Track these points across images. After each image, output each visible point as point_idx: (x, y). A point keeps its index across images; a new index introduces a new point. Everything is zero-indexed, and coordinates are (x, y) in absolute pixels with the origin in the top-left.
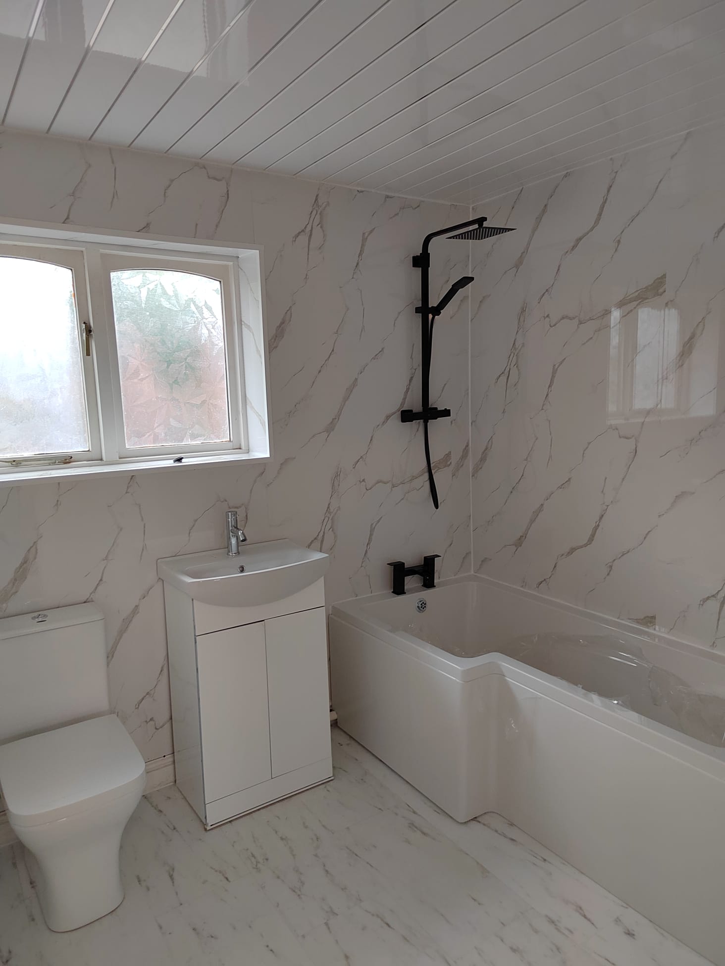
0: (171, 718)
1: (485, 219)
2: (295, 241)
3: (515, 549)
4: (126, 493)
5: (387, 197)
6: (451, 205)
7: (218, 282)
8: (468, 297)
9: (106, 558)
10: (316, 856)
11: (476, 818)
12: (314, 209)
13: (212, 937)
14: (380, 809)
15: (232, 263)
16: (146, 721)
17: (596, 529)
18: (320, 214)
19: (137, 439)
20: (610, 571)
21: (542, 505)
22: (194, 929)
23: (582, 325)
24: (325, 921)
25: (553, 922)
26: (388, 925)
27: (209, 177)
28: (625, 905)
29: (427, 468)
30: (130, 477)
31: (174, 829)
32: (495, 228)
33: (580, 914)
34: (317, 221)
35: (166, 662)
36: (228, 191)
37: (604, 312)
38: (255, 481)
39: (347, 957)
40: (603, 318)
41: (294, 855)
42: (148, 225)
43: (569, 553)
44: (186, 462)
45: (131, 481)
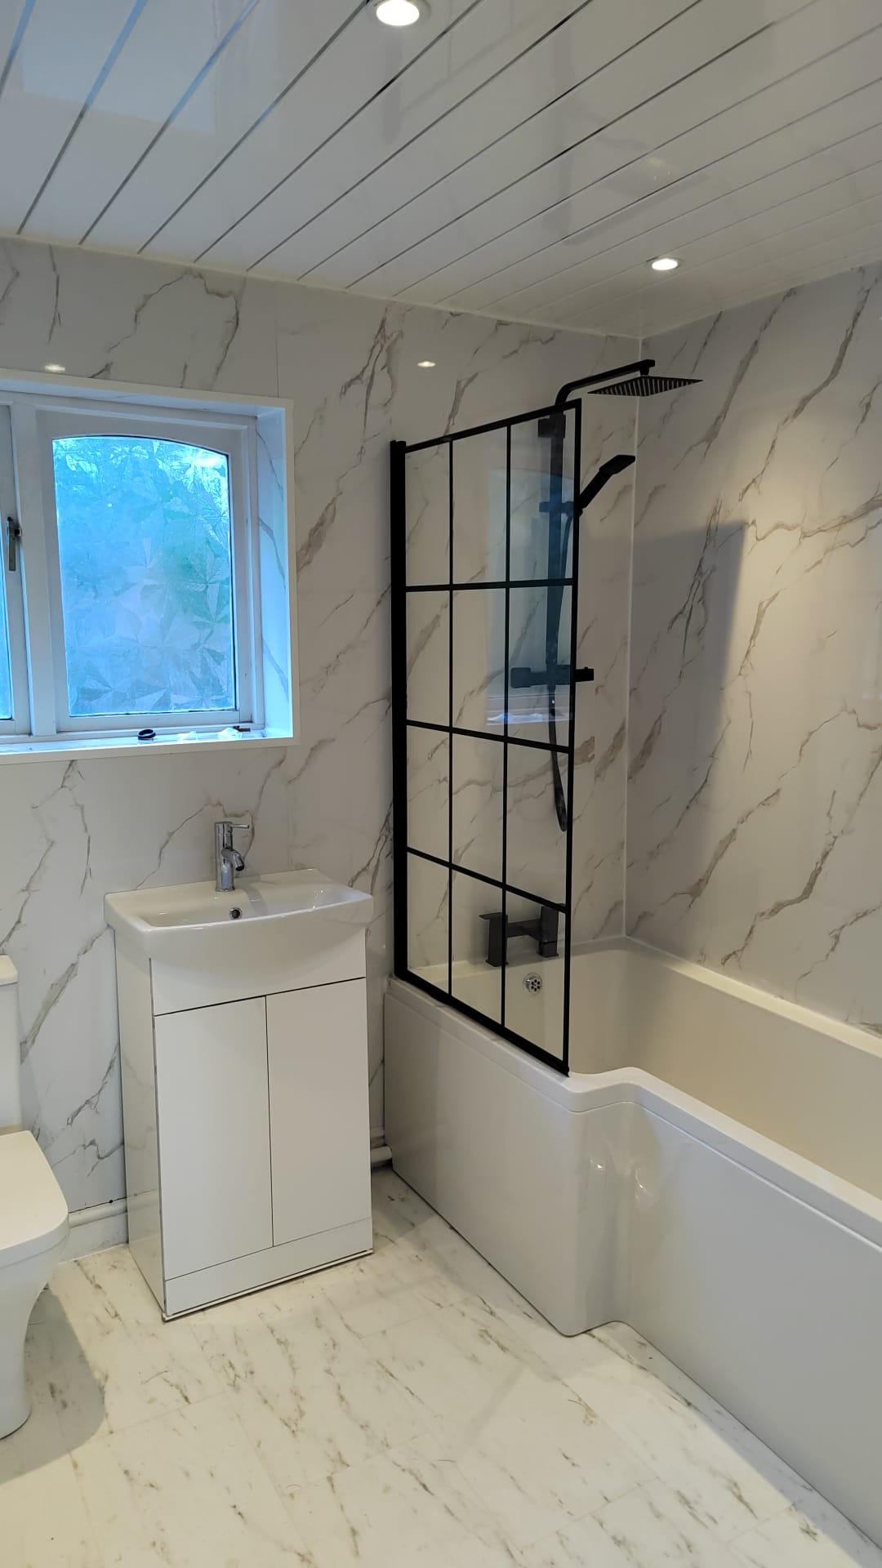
0: (123, 1143)
1: (651, 363)
2: (345, 393)
3: (691, 899)
4: (62, 787)
5: (500, 323)
6: (606, 337)
7: (224, 457)
8: (631, 486)
9: (27, 889)
10: (328, 1372)
11: (589, 1330)
12: (378, 342)
13: (152, 1486)
14: (438, 1304)
15: (245, 427)
16: (84, 1145)
17: (817, 875)
18: (387, 351)
19: (87, 701)
20: (836, 944)
21: (734, 831)
22: (126, 1472)
23: (807, 539)
24: (329, 1475)
25: (687, 1503)
26: (424, 1486)
27: (207, 291)
28: (808, 1486)
29: (551, 763)
30: (69, 763)
31: (116, 1315)
32: (666, 379)
33: (734, 1493)
34: (382, 361)
35: (116, 1054)
36: (237, 314)
37: (841, 519)
38: (268, 775)
39: (354, 1532)
40: (838, 531)
41: (294, 1369)
42: (107, 367)
43: (772, 911)
44: (160, 741)
45: (69, 769)
